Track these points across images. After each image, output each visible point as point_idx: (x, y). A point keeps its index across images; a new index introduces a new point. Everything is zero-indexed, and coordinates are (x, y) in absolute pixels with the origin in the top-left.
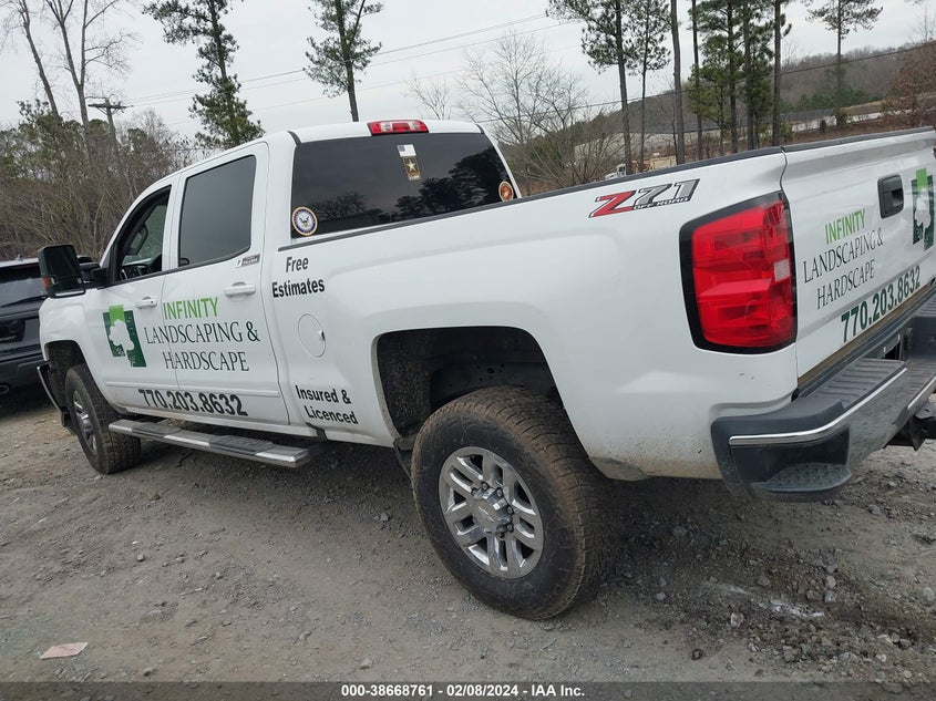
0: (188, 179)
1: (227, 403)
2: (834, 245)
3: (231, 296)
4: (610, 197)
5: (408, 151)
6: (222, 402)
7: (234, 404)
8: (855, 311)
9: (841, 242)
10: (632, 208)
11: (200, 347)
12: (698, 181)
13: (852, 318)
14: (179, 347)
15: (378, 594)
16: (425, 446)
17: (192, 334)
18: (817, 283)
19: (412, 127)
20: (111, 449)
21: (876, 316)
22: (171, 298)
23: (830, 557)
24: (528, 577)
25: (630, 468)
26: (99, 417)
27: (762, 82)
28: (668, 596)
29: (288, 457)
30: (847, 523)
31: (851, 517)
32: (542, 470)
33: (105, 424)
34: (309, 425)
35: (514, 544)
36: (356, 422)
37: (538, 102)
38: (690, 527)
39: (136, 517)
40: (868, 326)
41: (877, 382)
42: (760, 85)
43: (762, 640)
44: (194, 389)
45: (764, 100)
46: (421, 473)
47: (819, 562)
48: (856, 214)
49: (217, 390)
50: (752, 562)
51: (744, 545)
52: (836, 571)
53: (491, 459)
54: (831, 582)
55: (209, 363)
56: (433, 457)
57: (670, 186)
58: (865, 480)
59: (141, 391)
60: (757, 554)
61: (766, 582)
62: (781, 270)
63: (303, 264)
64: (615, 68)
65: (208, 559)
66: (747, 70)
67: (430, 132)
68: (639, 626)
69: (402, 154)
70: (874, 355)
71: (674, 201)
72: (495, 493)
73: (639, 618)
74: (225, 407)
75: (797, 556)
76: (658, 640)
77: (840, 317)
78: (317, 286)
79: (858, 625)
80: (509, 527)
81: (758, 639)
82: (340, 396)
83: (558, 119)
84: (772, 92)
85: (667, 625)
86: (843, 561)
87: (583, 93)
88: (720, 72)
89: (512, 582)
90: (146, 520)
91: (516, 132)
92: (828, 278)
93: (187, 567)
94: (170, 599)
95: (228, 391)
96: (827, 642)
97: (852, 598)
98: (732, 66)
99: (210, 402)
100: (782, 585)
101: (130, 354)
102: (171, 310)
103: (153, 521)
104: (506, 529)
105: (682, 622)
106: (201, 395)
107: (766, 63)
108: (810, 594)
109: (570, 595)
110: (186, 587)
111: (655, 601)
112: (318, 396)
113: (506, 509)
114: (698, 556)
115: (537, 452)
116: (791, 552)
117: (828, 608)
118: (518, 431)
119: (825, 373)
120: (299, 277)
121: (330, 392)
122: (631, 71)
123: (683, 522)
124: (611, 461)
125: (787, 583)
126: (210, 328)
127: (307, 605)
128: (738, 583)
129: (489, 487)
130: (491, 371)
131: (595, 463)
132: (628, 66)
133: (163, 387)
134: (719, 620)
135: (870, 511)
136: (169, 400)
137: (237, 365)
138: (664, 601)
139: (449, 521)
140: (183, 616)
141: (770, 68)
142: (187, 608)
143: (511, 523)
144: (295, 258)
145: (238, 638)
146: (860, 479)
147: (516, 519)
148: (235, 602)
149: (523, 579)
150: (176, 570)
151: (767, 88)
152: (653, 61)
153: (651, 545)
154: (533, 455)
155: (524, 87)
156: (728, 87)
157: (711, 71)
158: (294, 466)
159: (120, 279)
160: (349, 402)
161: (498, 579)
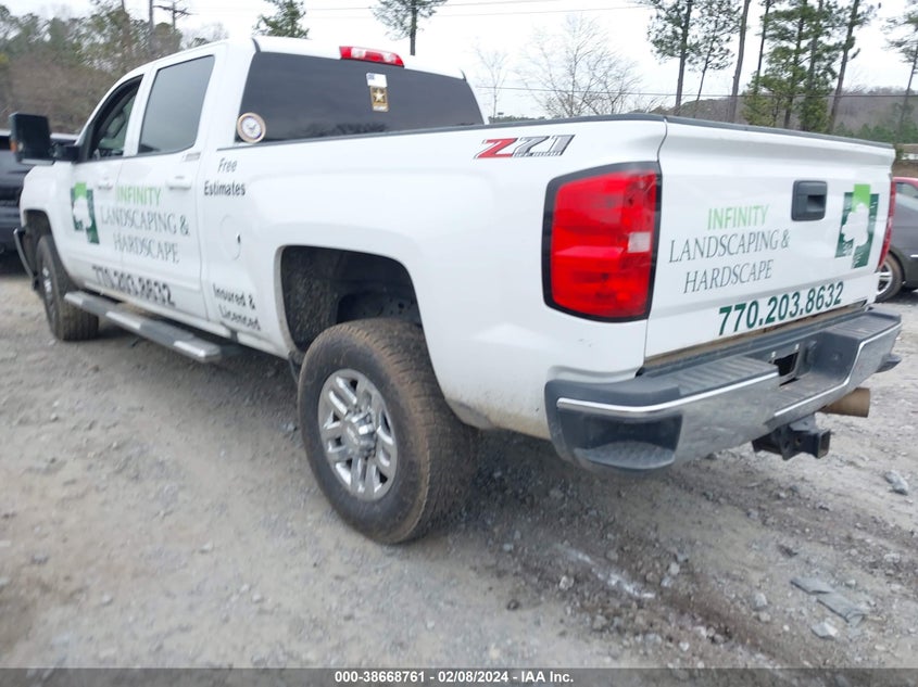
0: (159, 70)
1: (160, 291)
2: (718, 233)
3: (172, 188)
4: (496, 141)
5: (378, 81)
6: (156, 289)
7: (165, 293)
8: (741, 307)
9: (730, 230)
10: (511, 155)
11: (142, 234)
12: (573, 136)
13: (734, 314)
14: (127, 231)
15: (251, 491)
16: (311, 362)
17: (138, 219)
18: (687, 266)
19: (388, 58)
20: (66, 318)
21: (770, 320)
22: (125, 182)
23: (688, 547)
24: (380, 501)
25: (479, 414)
26: (59, 285)
27: (820, 101)
28: (516, 548)
29: (199, 351)
30: (721, 520)
31: (728, 516)
32: (402, 402)
33: (63, 293)
34: (223, 324)
35: (374, 468)
36: (259, 328)
37: (593, 82)
38: (569, 492)
39: (69, 383)
40: (757, 327)
41: (734, 379)
42: (817, 104)
43: (582, 606)
44: (136, 273)
45: (818, 119)
46: (305, 387)
47: (674, 550)
48: (757, 208)
49: (154, 277)
50: (610, 536)
51: (612, 519)
52: (687, 561)
53: (364, 384)
54: (675, 569)
55: (149, 251)
56: (316, 372)
57: (548, 137)
58: (758, 486)
59: (94, 268)
60: (619, 529)
61: (614, 556)
62: (639, 242)
63: (232, 166)
64: (677, 61)
65: (113, 431)
66: (808, 87)
67: (406, 67)
68: (475, 569)
69: (371, 83)
70: (759, 356)
71: (548, 153)
72: (365, 418)
73: (478, 562)
74: (158, 295)
75: (657, 540)
76: (485, 585)
77: (718, 310)
78: (239, 190)
79: (682, 613)
80: (373, 452)
81: (578, 604)
82: (247, 302)
83: (609, 102)
84: (829, 113)
85: (500, 574)
86: (698, 553)
87: (636, 80)
88: (781, 83)
89: (365, 503)
90: (77, 387)
91: (567, 106)
92: (702, 265)
93: (92, 433)
94: (60, 458)
95: (162, 279)
96: (640, 620)
97: (687, 588)
98: (793, 80)
99: (147, 288)
100: (628, 562)
101: (88, 230)
102: (124, 193)
103: (83, 389)
104: (369, 454)
105: (516, 574)
106: (140, 280)
107: (827, 83)
108: (650, 576)
109: (411, 525)
110: (81, 451)
111: (501, 550)
112: (230, 297)
113: (372, 434)
114: (562, 520)
115: (402, 384)
116: (653, 535)
117: (661, 591)
118: (388, 361)
119: (685, 360)
120: (227, 179)
121: (240, 296)
122: (692, 67)
123: (564, 488)
124: (462, 405)
125: (633, 561)
126: (154, 217)
127: (182, 488)
128: (588, 552)
129: (360, 411)
130: (401, 306)
131: (451, 404)
132: (690, 61)
133: (112, 266)
134: (551, 580)
135: (748, 514)
136: (116, 280)
137: (171, 255)
138: (510, 552)
139: (324, 437)
140: (65, 474)
141: (832, 90)
142: (74, 468)
143: (375, 448)
144: (228, 159)
145: (104, 503)
146: (754, 484)
147: (379, 447)
148: (119, 472)
149: (374, 503)
150: (79, 434)
151: (823, 108)
152: (716, 61)
153: (523, 501)
154: (397, 387)
155: (582, 64)
156: (785, 100)
157: (772, 81)
158: (203, 361)
159: (91, 157)
160: (254, 307)
161: (354, 499)
